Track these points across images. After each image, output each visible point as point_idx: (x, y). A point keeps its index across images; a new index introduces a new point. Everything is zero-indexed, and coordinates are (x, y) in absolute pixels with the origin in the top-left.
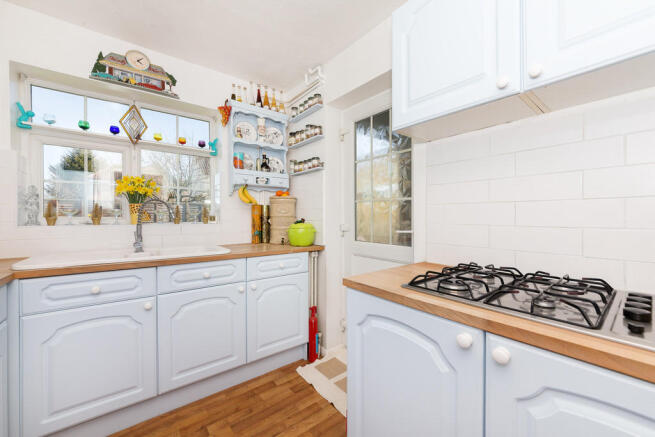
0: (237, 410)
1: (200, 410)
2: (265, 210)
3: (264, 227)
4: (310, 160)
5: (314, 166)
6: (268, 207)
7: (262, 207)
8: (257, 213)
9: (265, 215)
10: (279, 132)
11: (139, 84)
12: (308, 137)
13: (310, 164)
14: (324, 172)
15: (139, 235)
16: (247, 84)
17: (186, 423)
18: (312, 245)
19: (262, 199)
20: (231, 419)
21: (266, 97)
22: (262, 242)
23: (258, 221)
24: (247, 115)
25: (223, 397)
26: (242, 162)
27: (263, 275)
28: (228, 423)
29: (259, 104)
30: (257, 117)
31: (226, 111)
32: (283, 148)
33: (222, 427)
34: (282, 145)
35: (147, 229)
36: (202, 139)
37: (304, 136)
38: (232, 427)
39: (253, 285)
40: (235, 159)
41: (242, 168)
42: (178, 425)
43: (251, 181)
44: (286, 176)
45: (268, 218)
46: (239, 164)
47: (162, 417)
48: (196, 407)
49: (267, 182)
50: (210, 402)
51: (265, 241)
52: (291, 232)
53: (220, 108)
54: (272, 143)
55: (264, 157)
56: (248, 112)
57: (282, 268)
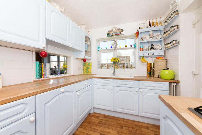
0: (132, 128)
1: (123, 121)
2: (152, 64)
3: (152, 70)
4: (172, 42)
5: (174, 44)
6: (154, 64)
7: (151, 63)
8: (149, 66)
9: (152, 66)
10: (160, 34)
11: (115, 35)
12: (171, 31)
13: (172, 44)
14: (179, 46)
15: (114, 72)
16: (145, 22)
17: (119, 122)
18: (173, 79)
19: (151, 60)
20: (130, 129)
21: (153, 23)
22: (151, 76)
23: (149, 69)
24: (145, 32)
25: (131, 121)
26: (143, 49)
27: (145, 87)
28: (128, 129)
29: (150, 26)
30: (149, 31)
31: (137, 33)
32: (161, 40)
33: (127, 129)
34: (161, 38)
35: (116, 70)
36: (131, 44)
37: (169, 32)
38: (129, 131)
39: (141, 90)
40: (140, 48)
41: (143, 50)
42: (117, 121)
43: (146, 54)
44: (163, 51)
45: (154, 67)
46: (141, 49)
47: (115, 117)
48: (122, 120)
49: (153, 54)
50: (127, 121)
51: (152, 76)
52: (161, 73)
53: (135, 33)
54: (156, 39)
55: (152, 45)
56: (145, 31)
57: (153, 87)
